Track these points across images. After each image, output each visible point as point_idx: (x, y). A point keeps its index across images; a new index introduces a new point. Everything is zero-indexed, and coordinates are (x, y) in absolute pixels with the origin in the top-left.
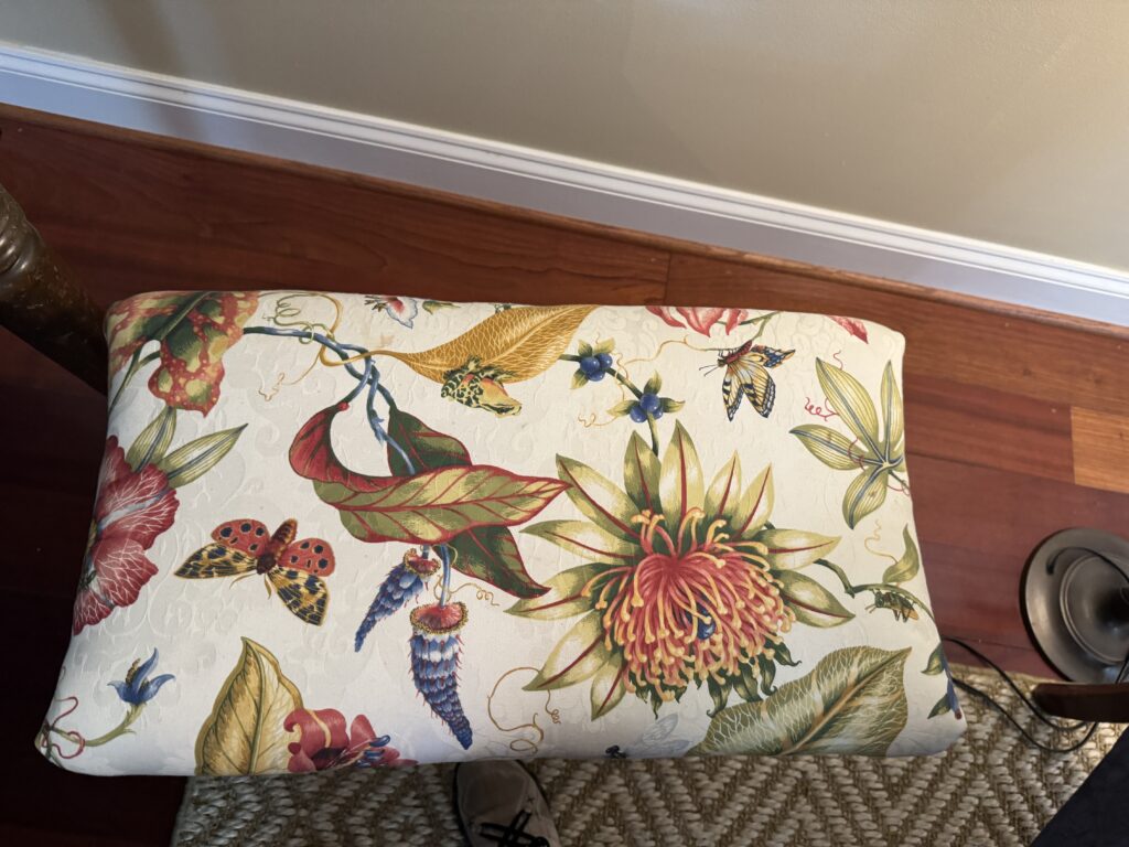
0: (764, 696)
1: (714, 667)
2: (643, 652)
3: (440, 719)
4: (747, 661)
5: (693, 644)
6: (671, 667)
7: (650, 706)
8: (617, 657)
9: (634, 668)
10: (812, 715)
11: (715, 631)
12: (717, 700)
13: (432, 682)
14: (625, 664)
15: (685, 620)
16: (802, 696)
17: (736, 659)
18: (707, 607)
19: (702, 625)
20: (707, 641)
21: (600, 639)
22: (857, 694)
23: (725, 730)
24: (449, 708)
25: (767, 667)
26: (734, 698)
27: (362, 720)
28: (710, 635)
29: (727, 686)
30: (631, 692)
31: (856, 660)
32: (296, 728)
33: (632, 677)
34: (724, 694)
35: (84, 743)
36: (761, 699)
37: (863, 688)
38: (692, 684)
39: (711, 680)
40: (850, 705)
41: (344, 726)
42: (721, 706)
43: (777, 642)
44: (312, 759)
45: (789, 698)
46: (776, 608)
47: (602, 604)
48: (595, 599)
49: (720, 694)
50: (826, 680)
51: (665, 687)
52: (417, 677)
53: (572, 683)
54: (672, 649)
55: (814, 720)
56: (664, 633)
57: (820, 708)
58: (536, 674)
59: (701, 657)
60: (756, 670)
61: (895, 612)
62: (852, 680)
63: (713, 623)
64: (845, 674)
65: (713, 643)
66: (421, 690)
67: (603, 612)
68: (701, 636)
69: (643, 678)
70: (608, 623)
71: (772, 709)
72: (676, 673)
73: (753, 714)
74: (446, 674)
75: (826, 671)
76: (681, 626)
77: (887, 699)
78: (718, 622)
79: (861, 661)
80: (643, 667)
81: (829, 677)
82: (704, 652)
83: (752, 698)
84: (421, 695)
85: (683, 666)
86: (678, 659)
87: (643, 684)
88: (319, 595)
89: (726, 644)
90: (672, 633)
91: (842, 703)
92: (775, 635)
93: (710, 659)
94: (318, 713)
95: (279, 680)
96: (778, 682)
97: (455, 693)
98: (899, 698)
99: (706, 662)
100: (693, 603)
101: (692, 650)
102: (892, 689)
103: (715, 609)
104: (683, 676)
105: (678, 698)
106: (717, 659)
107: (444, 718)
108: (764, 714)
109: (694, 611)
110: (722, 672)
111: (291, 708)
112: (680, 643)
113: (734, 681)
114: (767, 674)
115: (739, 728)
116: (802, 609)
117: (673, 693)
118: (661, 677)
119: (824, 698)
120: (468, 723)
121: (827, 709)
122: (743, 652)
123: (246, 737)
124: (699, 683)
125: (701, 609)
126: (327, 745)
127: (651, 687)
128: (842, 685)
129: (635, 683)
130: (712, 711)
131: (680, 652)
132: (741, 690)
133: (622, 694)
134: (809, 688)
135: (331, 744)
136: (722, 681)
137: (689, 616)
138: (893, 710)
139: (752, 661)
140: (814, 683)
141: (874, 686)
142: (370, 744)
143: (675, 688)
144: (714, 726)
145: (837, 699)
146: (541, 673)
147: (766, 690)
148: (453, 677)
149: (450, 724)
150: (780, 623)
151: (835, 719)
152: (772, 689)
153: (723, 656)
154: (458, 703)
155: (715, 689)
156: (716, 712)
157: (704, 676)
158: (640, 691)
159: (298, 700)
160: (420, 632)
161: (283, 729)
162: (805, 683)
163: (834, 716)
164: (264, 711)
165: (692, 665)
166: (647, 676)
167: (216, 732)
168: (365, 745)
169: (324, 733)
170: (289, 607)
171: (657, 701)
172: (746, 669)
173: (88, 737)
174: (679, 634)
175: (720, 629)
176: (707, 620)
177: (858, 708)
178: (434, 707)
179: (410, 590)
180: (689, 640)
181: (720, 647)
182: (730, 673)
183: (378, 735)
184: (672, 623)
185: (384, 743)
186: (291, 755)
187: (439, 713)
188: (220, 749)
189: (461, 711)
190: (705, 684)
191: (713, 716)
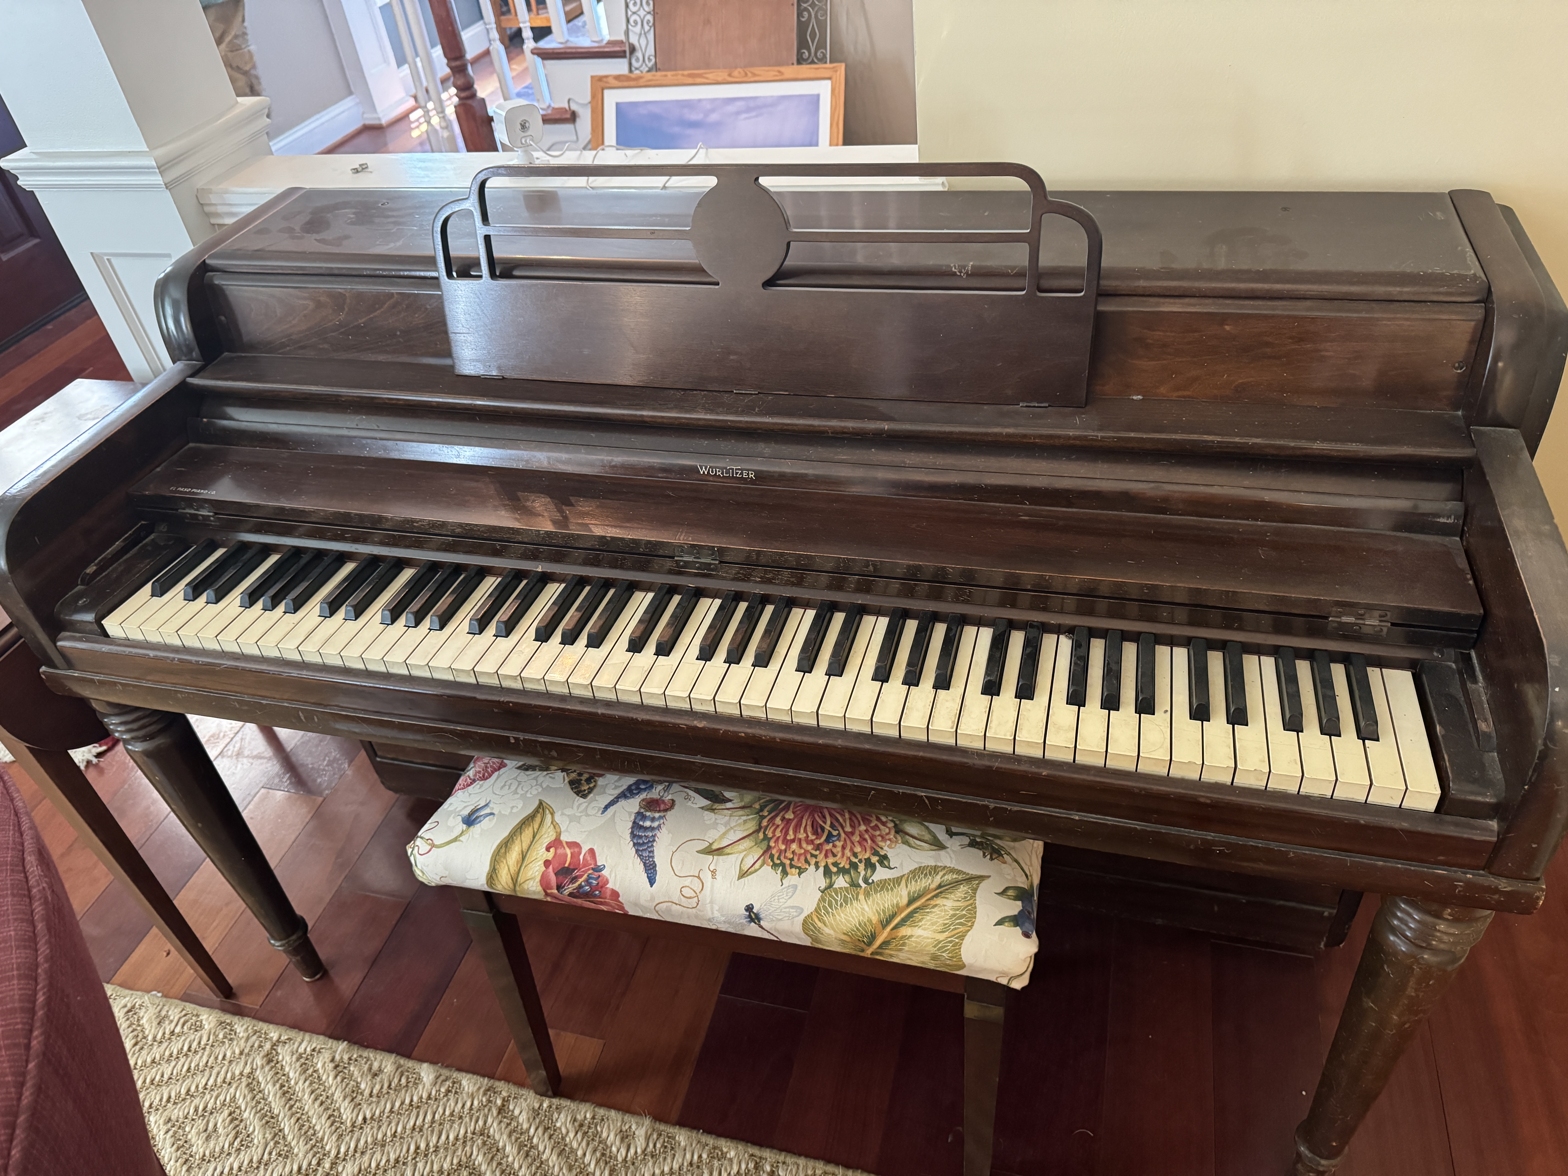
0: (863, 885)
1: (831, 860)
2: (783, 843)
3: (639, 860)
4: (856, 860)
5: (820, 844)
6: (800, 855)
7: (779, 876)
8: (766, 842)
9: (774, 851)
10: (897, 904)
11: (839, 840)
12: (828, 881)
13: (640, 837)
14: (769, 848)
15: (819, 830)
16: (892, 890)
17: (849, 858)
18: (837, 824)
19: (830, 835)
20: (831, 845)
21: (757, 831)
22: (936, 896)
23: (830, 905)
24: (645, 854)
25: (870, 865)
26: (841, 882)
27: (592, 851)
28: (833, 841)
29: (838, 873)
30: (768, 865)
31: (941, 874)
32: (552, 850)
33: (772, 857)
34: (834, 878)
35: (433, 846)
36: (860, 886)
37: (941, 893)
38: (812, 867)
39: (826, 867)
40: (929, 902)
41: (580, 853)
42: (830, 886)
43: (882, 853)
44: (556, 874)
45: (882, 889)
46: (887, 834)
47: (765, 813)
48: (762, 810)
49: (831, 878)
50: (913, 882)
51: (792, 866)
52: (632, 833)
53: (729, 854)
54: (804, 845)
55: (900, 910)
56: (802, 835)
57: (905, 901)
58: (707, 844)
59: (824, 852)
60: (861, 867)
61: (984, 854)
62: (933, 886)
63: (839, 835)
64: (930, 881)
65: (834, 846)
66: (632, 840)
67: (763, 817)
68: (827, 841)
69: (779, 858)
70: (765, 823)
71: (867, 895)
72: (802, 858)
73: (853, 896)
74: (651, 834)
75: (914, 877)
76: (815, 832)
77: (959, 904)
78: (843, 835)
79: (944, 875)
80: (780, 851)
81: (916, 881)
82: (827, 851)
83: (854, 885)
84: (632, 843)
85: (809, 857)
86: (806, 851)
87: (779, 862)
88: (592, 785)
89: (843, 848)
90: (808, 836)
91: (923, 900)
92: (882, 848)
93: (830, 855)
94: (567, 843)
95: (552, 823)
96: (876, 877)
97: (652, 846)
98: (971, 905)
99: (826, 856)
100: (829, 822)
101: (818, 847)
102: (966, 897)
103: (843, 828)
104: (807, 861)
105: (800, 874)
106: (834, 855)
107: (641, 860)
108: (861, 897)
109: (827, 827)
110: (835, 864)
111: (553, 838)
112: (812, 842)
113: (843, 871)
114: (869, 871)
115: (841, 905)
116: (907, 837)
117: (797, 870)
118: (792, 860)
119: (909, 893)
120: (655, 866)
121: (911, 902)
122: (855, 855)
123: (522, 852)
124: (817, 867)
125: (832, 826)
126: (567, 865)
127: (783, 865)
128: (925, 888)
129: (772, 860)
130: (823, 888)
131: (810, 848)
132: (847, 877)
133: (761, 866)
134: (899, 885)
135: (570, 864)
136: (834, 869)
137: (823, 829)
138: (964, 912)
139: (860, 861)
140: (903, 882)
141: (951, 893)
142: (593, 869)
143: (799, 868)
144: (822, 899)
145: (919, 897)
146: (711, 844)
147: (866, 881)
148: (654, 836)
149: (645, 864)
150: (888, 842)
151: (915, 911)
152: (870, 881)
153: (839, 855)
154: (652, 852)
155: (827, 873)
156: (826, 889)
157: (822, 864)
158: (775, 866)
159: (559, 834)
160: (642, 810)
161: (544, 849)
162: (897, 881)
163: (917, 908)
164: (537, 838)
165: (815, 856)
166: (782, 858)
167: (506, 846)
168: (589, 870)
169: (567, 856)
170: (572, 789)
171: (785, 873)
172: (854, 866)
173: (436, 843)
174: (813, 837)
175: (842, 839)
176: (835, 833)
177: (936, 905)
178: (637, 851)
179: (645, 789)
180: (818, 842)
181: (839, 849)
182: (841, 866)
183: (599, 864)
184: (809, 829)
185: (601, 870)
186: (544, 869)
187: (640, 856)
188: (505, 858)
189: (653, 857)
190: (821, 869)
191: (822, 892)
